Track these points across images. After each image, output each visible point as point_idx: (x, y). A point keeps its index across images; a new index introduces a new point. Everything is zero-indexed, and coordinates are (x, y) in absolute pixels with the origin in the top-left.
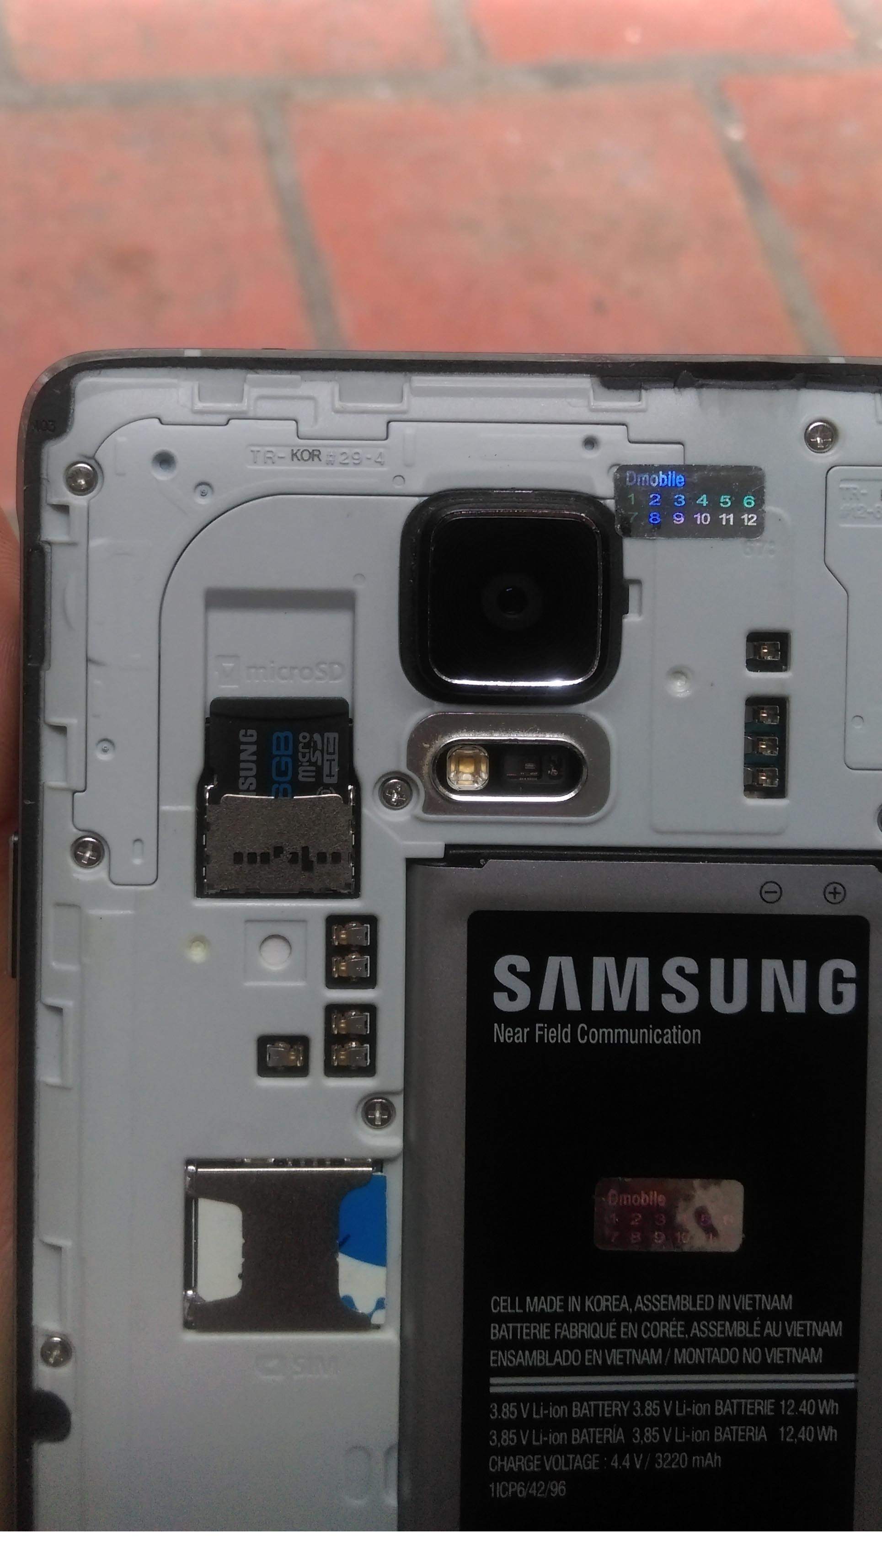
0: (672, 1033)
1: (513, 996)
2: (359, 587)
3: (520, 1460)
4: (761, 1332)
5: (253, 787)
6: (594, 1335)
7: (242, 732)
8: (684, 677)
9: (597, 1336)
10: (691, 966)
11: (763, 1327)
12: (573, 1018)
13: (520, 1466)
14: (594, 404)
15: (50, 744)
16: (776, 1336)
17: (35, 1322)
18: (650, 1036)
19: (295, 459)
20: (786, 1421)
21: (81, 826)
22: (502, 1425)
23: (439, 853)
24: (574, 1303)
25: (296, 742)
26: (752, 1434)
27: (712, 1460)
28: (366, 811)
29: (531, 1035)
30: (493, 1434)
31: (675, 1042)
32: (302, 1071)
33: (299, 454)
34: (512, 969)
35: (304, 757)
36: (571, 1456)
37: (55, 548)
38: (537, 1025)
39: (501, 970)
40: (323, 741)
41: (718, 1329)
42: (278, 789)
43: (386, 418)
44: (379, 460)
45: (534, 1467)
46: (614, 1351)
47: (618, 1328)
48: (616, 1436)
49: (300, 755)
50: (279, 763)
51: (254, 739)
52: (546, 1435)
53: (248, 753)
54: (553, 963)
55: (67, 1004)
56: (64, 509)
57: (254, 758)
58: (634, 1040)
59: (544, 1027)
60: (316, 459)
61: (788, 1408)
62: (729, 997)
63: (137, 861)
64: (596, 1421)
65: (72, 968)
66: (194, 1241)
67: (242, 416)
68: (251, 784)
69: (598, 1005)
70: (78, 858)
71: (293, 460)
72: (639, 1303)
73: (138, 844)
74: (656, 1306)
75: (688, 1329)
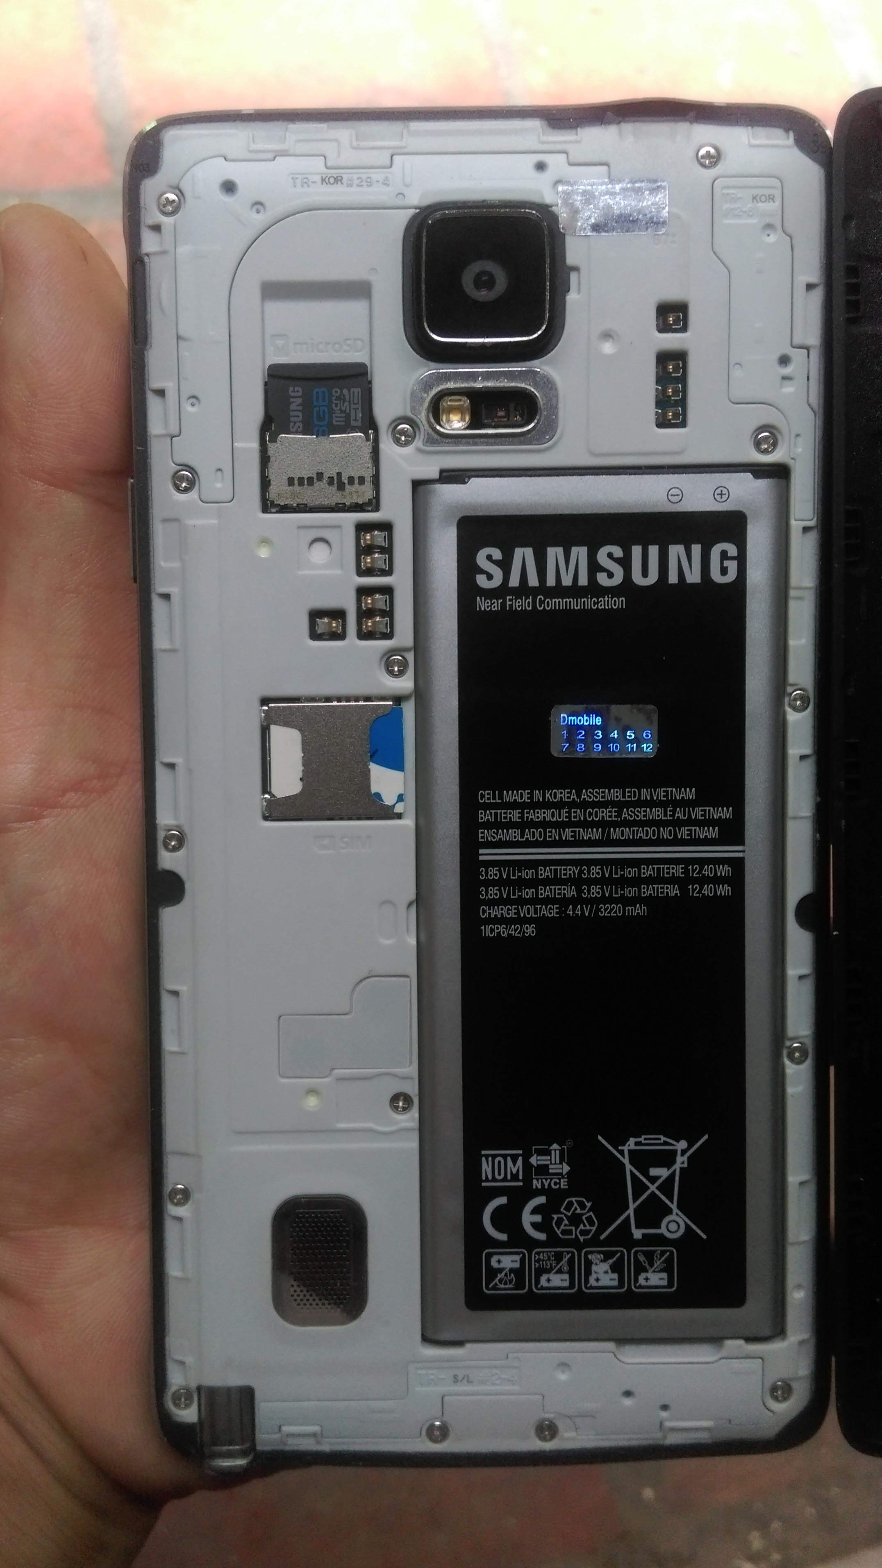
0: (605, 601)
1: (490, 577)
2: (372, 278)
3: (502, 909)
4: (673, 815)
5: (300, 429)
6: (553, 818)
7: (291, 388)
8: (611, 340)
9: (555, 819)
10: (618, 552)
11: (674, 811)
12: (534, 592)
13: (502, 914)
14: (544, 138)
15: (154, 405)
16: (683, 818)
17: (157, 822)
18: (588, 603)
19: (324, 183)
20: (694, 881)
21: (178, 462)
22: (488, 883)
23: (436, 475)
24: (537, 795)
25: (331, 395)
26: (668, 890)
27: (639, 910)
28: (382, 446)
29: (504, 604)
30: (482, 890)
31: (607, 607)
32: (341, 636)
33: (327, 179)
34: (489, 557)
35: (336, 407)
36: (539, 907)
37: (152, 258)
38: (508, 598)
39: (481, 559)
40: (350, 395)
41: (642, 814)
42: (318, 430)
43: (390, 151)
44: (386, 182)
45: (512, 914)
46: (567, 830)
47: (569, 812)
48: (570, 892)
49: (334, 405)
50: (318, 412)
51: (300, 394)
52: (520, 891)
53: (296, 404)
54: (519, 552)
55: (173, 590)
56: (157, 228)
57: (300, 408)
58: (577, 606)
59: (512, 599)
60: (339, 183)
61: (694, 871)
62: (645, 573)
63: (219, 485)
64: (556, 881)
65: (176, 565)
66: (269, 759)
67: (285, 153)
68: (299, 427)
69: (551, 581)
70: (177, 488)
71: (322, 184)
72: (584, 795)
73: (219, 472)
74: (596, 798)
75: (619, 814)
